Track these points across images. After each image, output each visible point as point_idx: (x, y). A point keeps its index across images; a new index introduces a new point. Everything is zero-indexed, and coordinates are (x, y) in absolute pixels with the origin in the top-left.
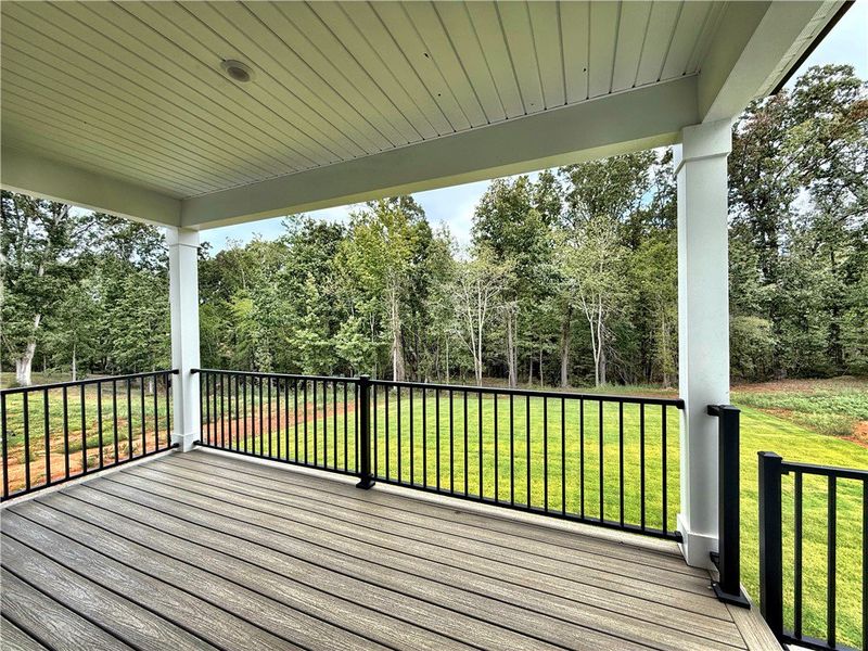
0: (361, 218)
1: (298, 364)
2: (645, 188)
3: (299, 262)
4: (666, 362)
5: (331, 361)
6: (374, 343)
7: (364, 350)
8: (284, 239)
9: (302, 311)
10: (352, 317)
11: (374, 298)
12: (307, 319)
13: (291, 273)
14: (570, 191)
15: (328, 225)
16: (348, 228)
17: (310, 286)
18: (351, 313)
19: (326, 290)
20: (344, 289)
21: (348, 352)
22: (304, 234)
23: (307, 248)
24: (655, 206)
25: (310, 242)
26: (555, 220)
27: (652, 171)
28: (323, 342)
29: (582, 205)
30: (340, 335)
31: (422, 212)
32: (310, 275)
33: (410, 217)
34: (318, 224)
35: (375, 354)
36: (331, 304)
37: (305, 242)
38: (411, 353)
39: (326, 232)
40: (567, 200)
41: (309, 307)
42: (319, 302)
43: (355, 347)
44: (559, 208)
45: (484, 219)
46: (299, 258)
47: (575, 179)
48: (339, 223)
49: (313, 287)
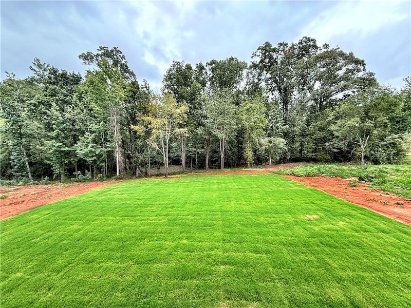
0: (95, 74)
1: (48, 162)
2: (242, 79)
3: (46, 96)
4: (249, 157)
5: (74, 160)
6: (103, 149)
7: (97, 153)
8: (33, 80)
9: (49, 127)
10: (87, 133)
11: (102, 122)
12: (54, 134)
13: (39, 102)
14: (211, 76)
15: (68, 74)
16: (84, 78)
17: (54, 111)
18: (87, 131)
19: (67, 115)
20: (81, 116)
21: (86, 155)
22: (50, 78)
23: (51, 86)
24: (245, 89)
25: (54, 83)
27: (245, 72)
28: (66, 149)
30: (79, 144)
31: (134, 75)
32: (54, 104)
33: (127, 78)
34: (61, 72)
35: (105, 155)
36: (73, 125)
37: (51, 83)
38: (129, 154)
39: (67, 78)
40: (210, 80)
41: (54, 126)
42: (63, 123)
43: (91, 151)
44: (206, 83)
46: (46, 93)
48: (77, 73)
49: (57, 113)
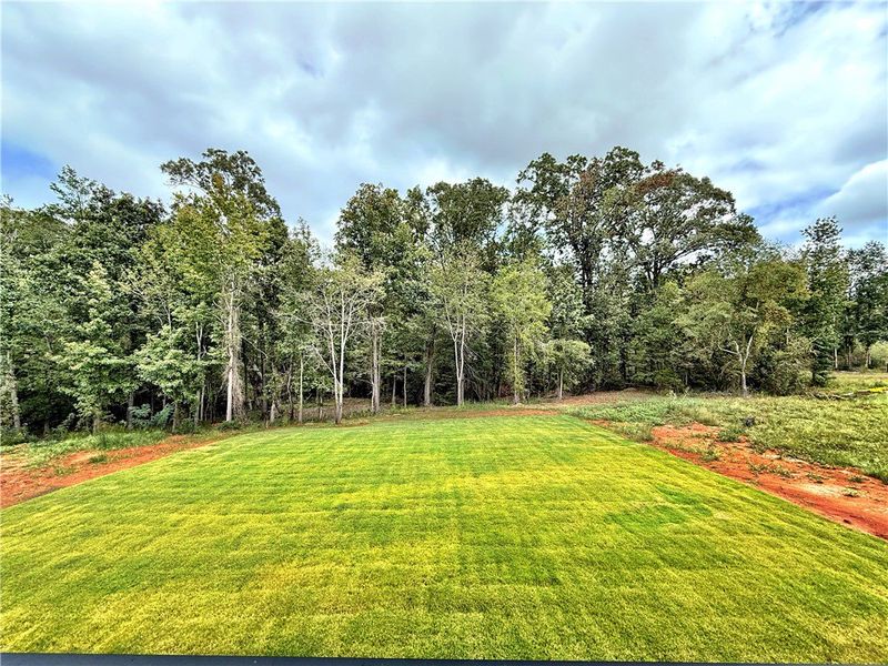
0: (191, 201)
1: (68, 391)
2: (499, 221)
3: (80, 245)
4: (517, 380)
5: (128, 387)
6: (199, 362)
7: (184, 371)
8: (54, 209)
9: (79, 313)
10: (166, 327)
11: (203, 303)
12: (89, 327)
13: (62, 259)
14: (437, 213)
15: (136, 201)
16: (169, 210)
17: (97, 278)
18: (166, 322)
19: (125, 288)
20: (156, 290)
21: (157, 374)
22: (93, 208)
23: (95, 226)
24: (507, 239)
25: (102, 220)
26: (422, 239)
27: (505, 207)
28: (115, 360)
29: (448, 228)
30: (145, 350)
31: (277, 208)
32: (97, 264)
33: (261, 211)
34: (119, 197)
35: (201, 377)
36: (134, 309)
37: (94, 219)
38: (255, 373)
39: (131, 210)
40: (434, 221)
41: (92, 311)
42: (113, 303)
43: (170, 367)
44: (426, 228)
45: (350, 224)
46: (80, 239)
47: (441, 202)
48: (154, 201)
49: (103, 283)
